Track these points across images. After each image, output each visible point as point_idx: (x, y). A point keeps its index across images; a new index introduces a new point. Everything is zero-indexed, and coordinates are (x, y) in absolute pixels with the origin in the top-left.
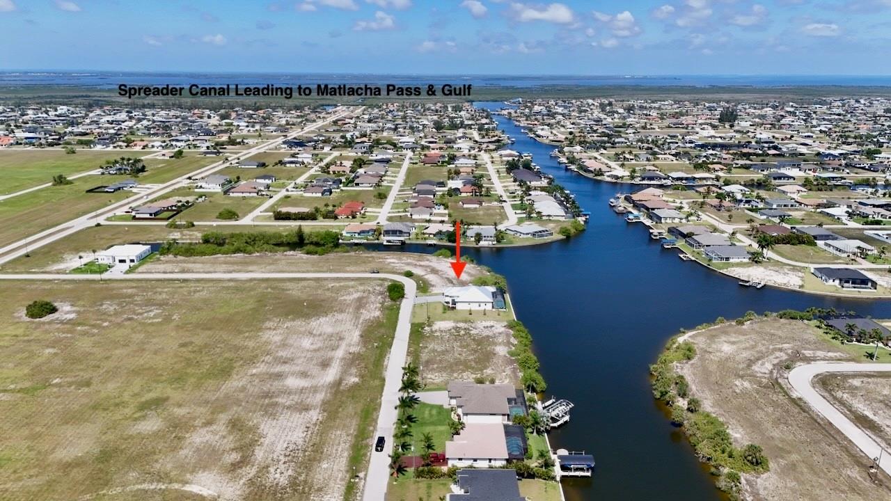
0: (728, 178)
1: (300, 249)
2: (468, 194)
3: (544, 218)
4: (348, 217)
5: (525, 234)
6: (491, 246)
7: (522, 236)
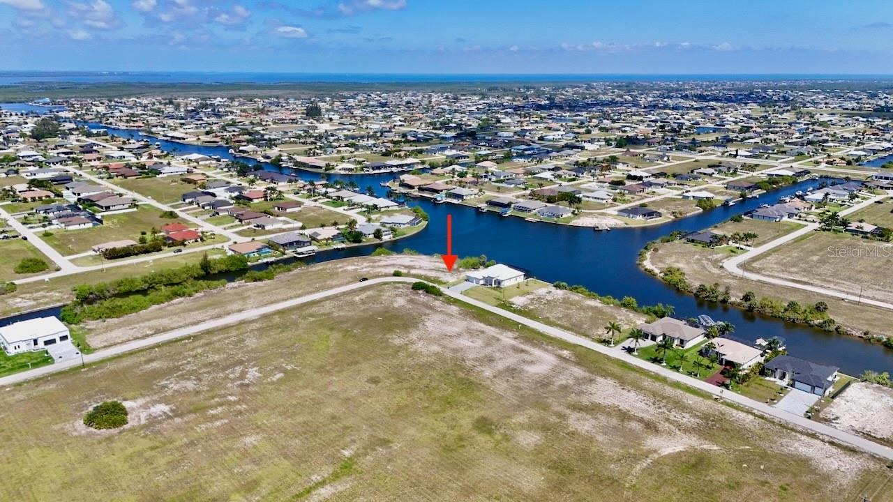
0: (432, 161)
1: (239, 278)
2: (260, 200)
3: (383, 210)
4: (196, 241)
5: (404, 224)
6: (393, 239)
7: (402, 226)
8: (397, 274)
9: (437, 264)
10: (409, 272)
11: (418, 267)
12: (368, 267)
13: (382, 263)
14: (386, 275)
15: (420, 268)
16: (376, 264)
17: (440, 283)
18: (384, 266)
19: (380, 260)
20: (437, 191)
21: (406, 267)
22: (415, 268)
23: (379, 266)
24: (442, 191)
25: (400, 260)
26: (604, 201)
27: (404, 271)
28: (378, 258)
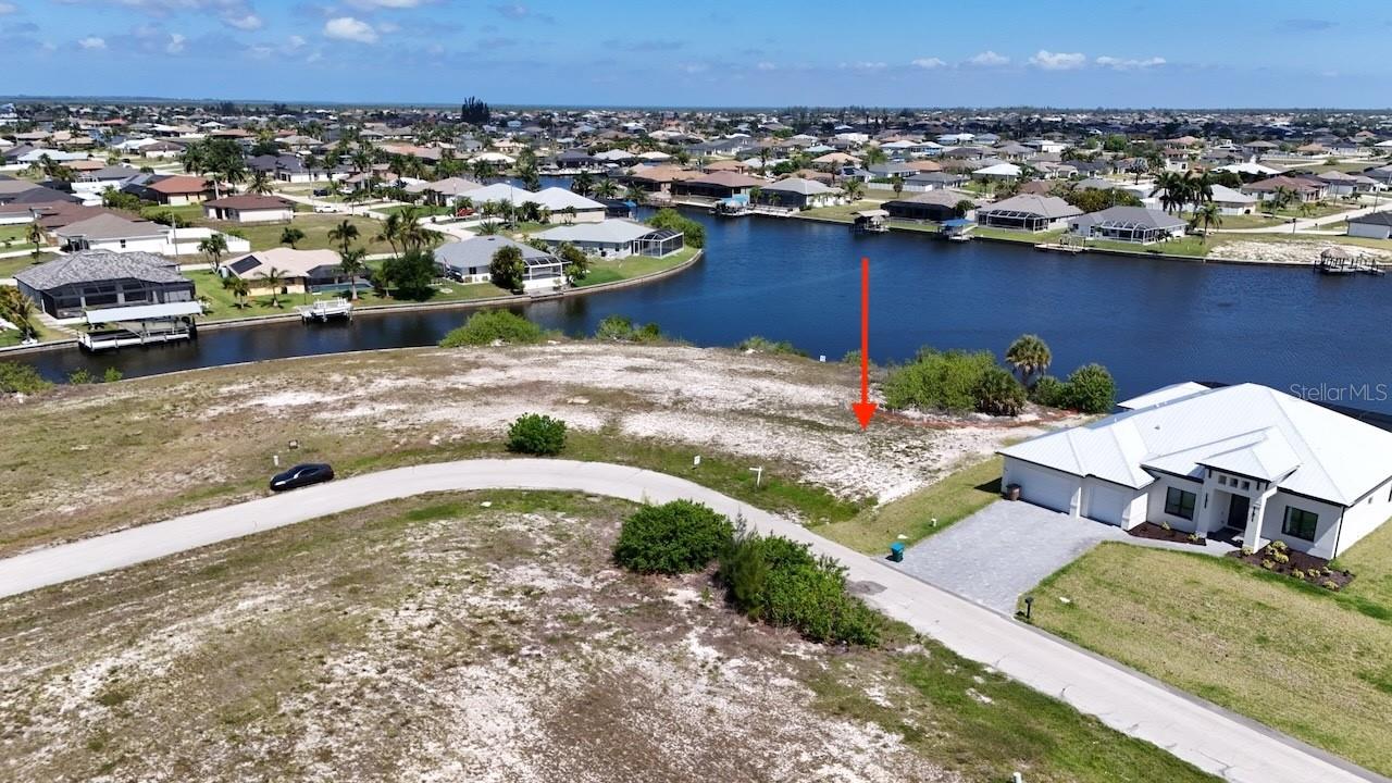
5: (617, 247)
6: (568, 292)
7: (611, 254)
8: (533, 440)
9: (764, 384)
10: (611, 428)
11: (665, 400)
12: (388, 396)
13: (477, 378)
14: (470, 447)
15: (679, 404)
16: (440, 384)
17: (820, 506)
18: (485, 390)
19: (469, 366)
20: (725, 192)
21: (598, 398)
22: (649, 407)
23: (454, 394)
24: (738, 190)
25: (576, 363)
26: (1241, 212)
27: (581, 420)
28: (470, 354)
